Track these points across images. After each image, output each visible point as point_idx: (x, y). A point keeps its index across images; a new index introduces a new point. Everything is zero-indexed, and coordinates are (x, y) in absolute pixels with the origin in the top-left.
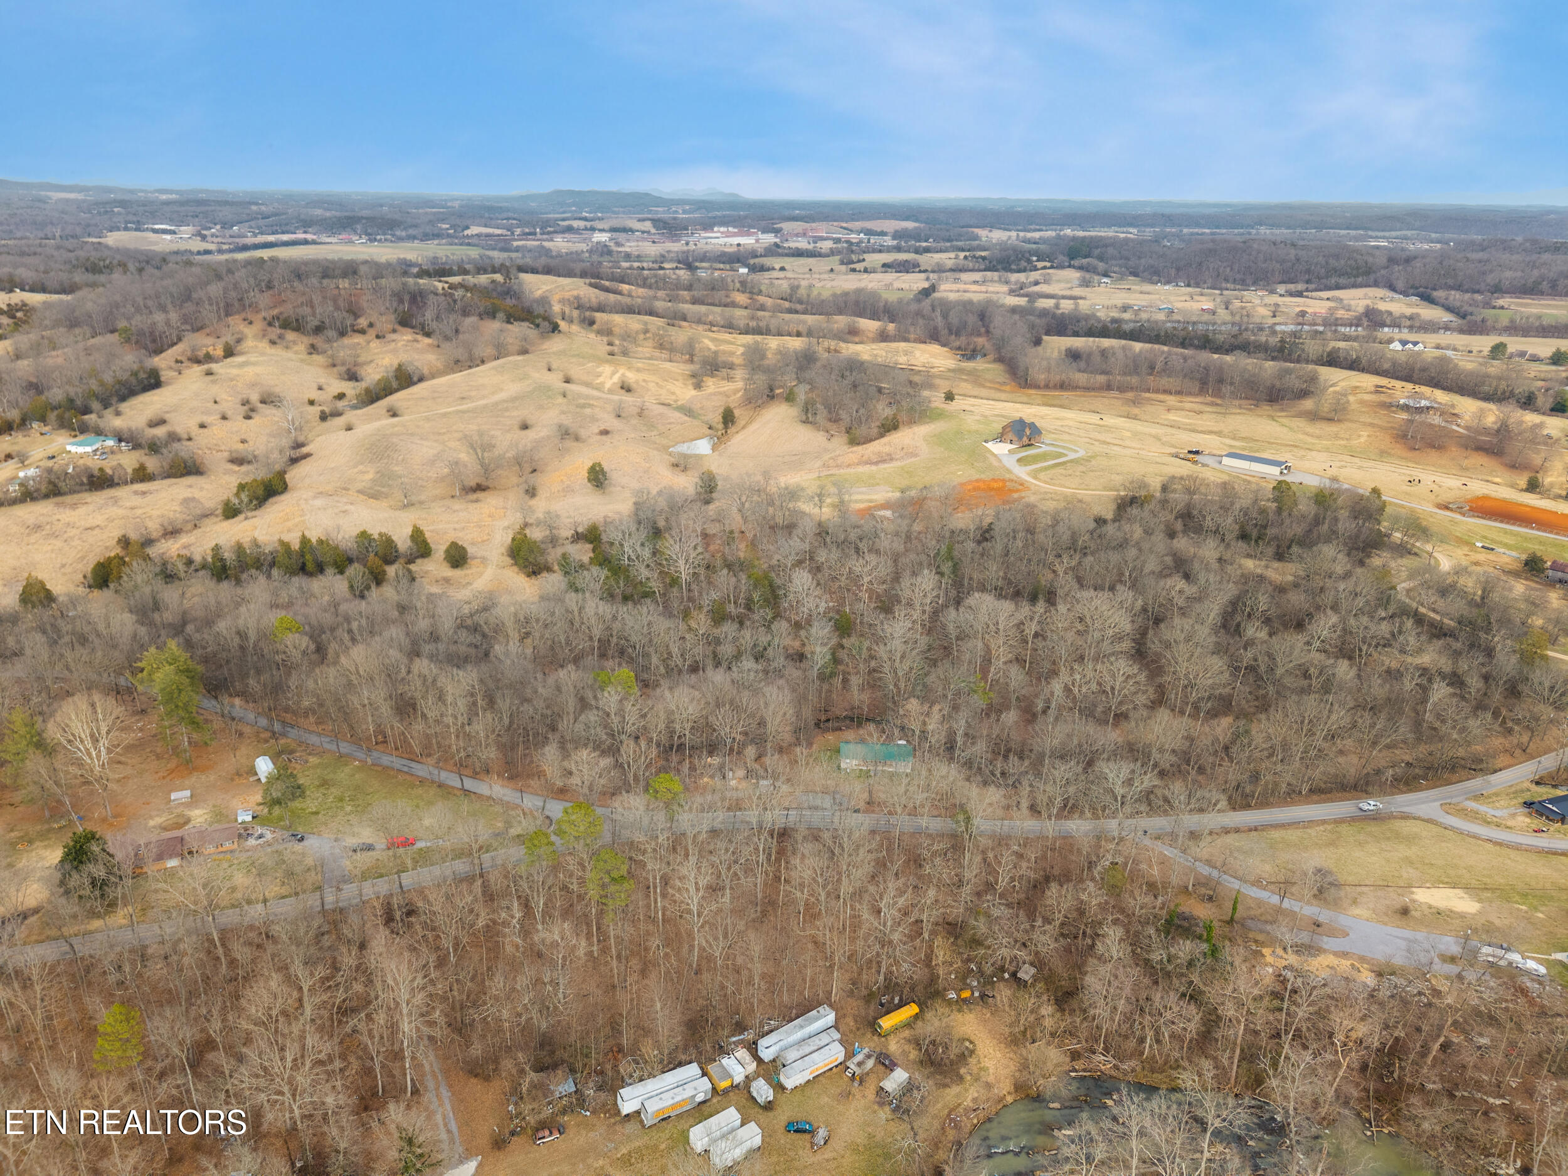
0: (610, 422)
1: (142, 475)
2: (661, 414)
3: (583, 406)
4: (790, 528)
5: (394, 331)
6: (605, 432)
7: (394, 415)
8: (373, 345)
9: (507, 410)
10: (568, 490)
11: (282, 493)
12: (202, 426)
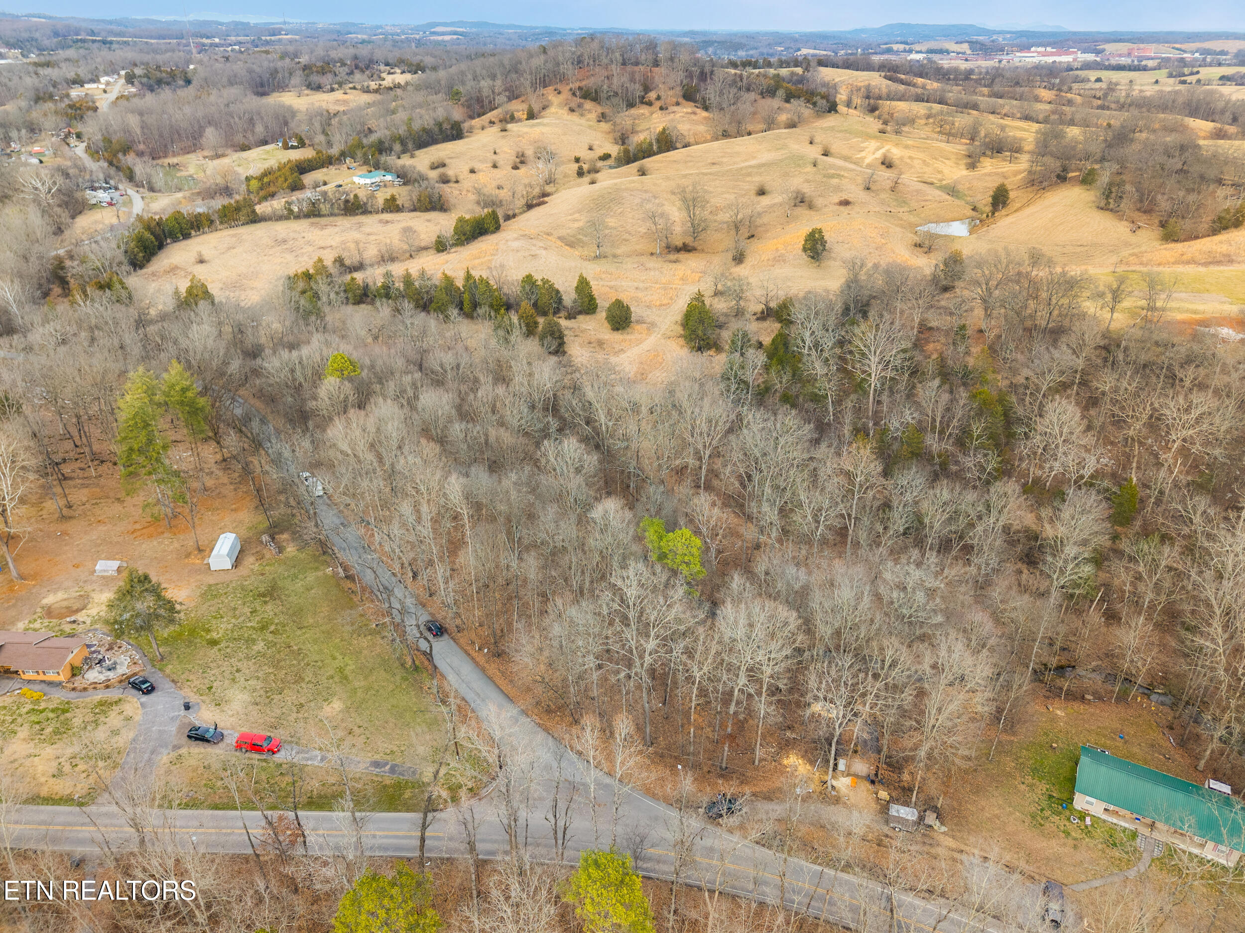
0: (854, 192)
1: (392, 206)
2: (918, 191)
3: (832, 176)
4: (1055, 334)
5: (678, 104)
6: (846, 203)
7: (643, 174)
8: (654, 116)
9: (749, 174)
10: (779, 259)
11: (493, 232)
12: (472, 171)
